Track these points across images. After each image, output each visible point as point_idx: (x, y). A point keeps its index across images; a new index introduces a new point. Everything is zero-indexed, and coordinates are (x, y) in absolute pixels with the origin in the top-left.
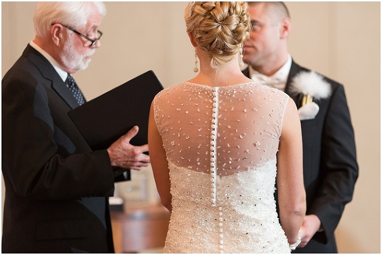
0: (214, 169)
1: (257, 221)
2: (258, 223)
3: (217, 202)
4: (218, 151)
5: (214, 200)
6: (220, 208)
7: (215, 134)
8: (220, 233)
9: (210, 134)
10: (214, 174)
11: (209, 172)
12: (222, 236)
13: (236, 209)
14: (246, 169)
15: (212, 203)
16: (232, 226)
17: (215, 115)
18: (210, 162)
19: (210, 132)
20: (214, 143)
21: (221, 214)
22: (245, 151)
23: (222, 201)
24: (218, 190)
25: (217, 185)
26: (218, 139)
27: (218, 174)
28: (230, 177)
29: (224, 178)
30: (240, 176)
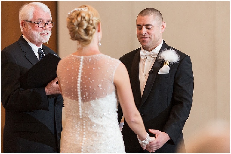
0: (80, 98)
1: (102, 126)
2: (103, 127)
3: (82, 115)
4: (81, 89)
5: (80, 114)
6: (84, 119)
7: (79, 80)
8: (84, 131)
9: (77, 81)
10: (80, 101)
11: (78, 100)
12: (84, 133)
13: (91, 119)
14: (95, 99)
15: (80, 116)
16: (89, 128)
17: (80, 71)
18: (77, 95)
19: (77, 79)
20: (79, 85)
21: (84, 122)
22: (93, 90)
23: (84, 115)
24: (82, 109)
25: (82, 107)
26: (81, 83)
27: (82, 101)
28: (87, 103)
29: (85, 103)
30: (92, 103)
